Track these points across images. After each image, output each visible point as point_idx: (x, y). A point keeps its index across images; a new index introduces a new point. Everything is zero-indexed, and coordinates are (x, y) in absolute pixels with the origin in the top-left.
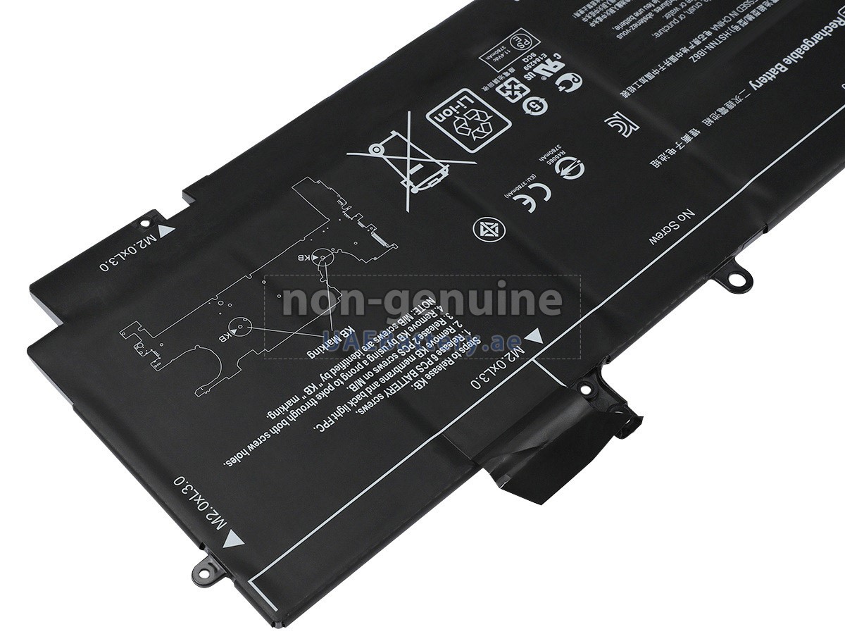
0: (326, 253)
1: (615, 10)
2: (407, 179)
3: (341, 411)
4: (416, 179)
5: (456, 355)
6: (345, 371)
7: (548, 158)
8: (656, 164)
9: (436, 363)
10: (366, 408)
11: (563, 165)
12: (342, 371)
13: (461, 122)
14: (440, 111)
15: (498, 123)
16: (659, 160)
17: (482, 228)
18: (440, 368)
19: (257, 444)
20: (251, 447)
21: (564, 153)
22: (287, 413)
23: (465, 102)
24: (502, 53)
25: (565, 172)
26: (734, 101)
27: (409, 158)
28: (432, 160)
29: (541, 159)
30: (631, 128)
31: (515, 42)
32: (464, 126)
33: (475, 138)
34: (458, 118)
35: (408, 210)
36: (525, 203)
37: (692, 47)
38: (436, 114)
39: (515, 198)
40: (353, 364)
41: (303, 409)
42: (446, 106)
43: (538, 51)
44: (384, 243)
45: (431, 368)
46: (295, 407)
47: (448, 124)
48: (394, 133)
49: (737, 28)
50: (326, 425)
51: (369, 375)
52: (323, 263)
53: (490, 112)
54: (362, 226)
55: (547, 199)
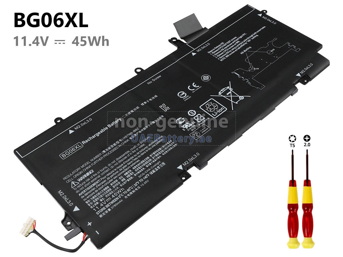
0: (251, 70)
1: (162, 147)
2: (231, 90)
3: (241, 37)
4: (228, 91)
5: (214, 49)
6: (241, 44)
7: (188, 97)
8: (156, 96)
9: (219, 48)
10: (235, 38)
11: (184, 95)
12: (242, 45)
13: (215, 108)
14: (223, 111)
15: (204, 107)
16: (155, 97)
17: (208, 78)
18: (218, 47)
19: (259, 30)
20: (261, 30)
21: (184, 99)
22: (254, 36)
23: (215, 114)
24: (203, 131)
25: (184, 93)
26: (128, 114)
27: (231, 96)
28: (224, 96)
29: (190, 97)
30: (162, 107)
31: (198, 134)
32: (214, 106)
33: (211, 103)
34: (217, 109)
35: (230, 82)
36: (196, 85)
37: (137, 133)
38: (224, 110)
39: (199, 86)
40: (239, 46)
41: (250, 37)
42: (221, 112)
43: (190, 131)
44: (236, 73)
45: (220, 47)
46: (252, 37)
47: (220, 107)
48: (237, 103)
49: (120, 140)
50: (244, 34)
51: (235, 44)
52: (252, 68)
53: (206, 111)
54: (242, 77)
55: (189, 86)
